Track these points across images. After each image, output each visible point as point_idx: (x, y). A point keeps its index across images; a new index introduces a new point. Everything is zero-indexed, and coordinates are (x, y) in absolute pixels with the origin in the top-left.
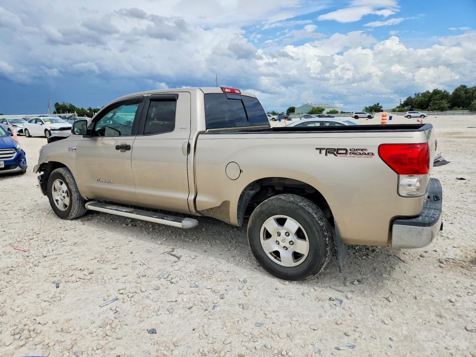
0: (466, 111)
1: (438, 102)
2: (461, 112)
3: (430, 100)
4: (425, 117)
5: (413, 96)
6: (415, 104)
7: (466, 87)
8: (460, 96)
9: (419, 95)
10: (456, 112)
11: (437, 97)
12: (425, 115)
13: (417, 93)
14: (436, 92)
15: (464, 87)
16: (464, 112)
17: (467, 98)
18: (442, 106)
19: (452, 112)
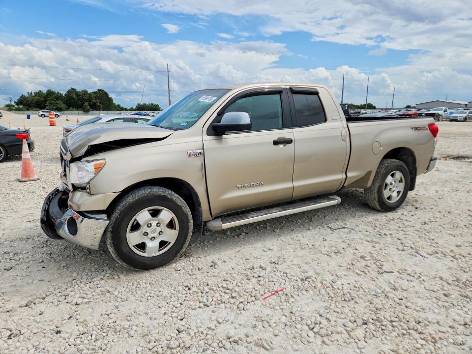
0: (81, 112)
1: (54, 102)
2: (77, 112)
3: (46, 100)
4: (58, 116)
5: (26, 95)
6: (32, 103)
7: (76, 90)
8: (73, 98)
9: (31, 93)
10: (73, 112)
11: (52, 97)
12: (59, 115)
13: (30, 92)
14: (50, 93)
15: (74, 90)
16: (79, 113)
17: (79, 100)
18: (59, 106)
19: (69, 112)
